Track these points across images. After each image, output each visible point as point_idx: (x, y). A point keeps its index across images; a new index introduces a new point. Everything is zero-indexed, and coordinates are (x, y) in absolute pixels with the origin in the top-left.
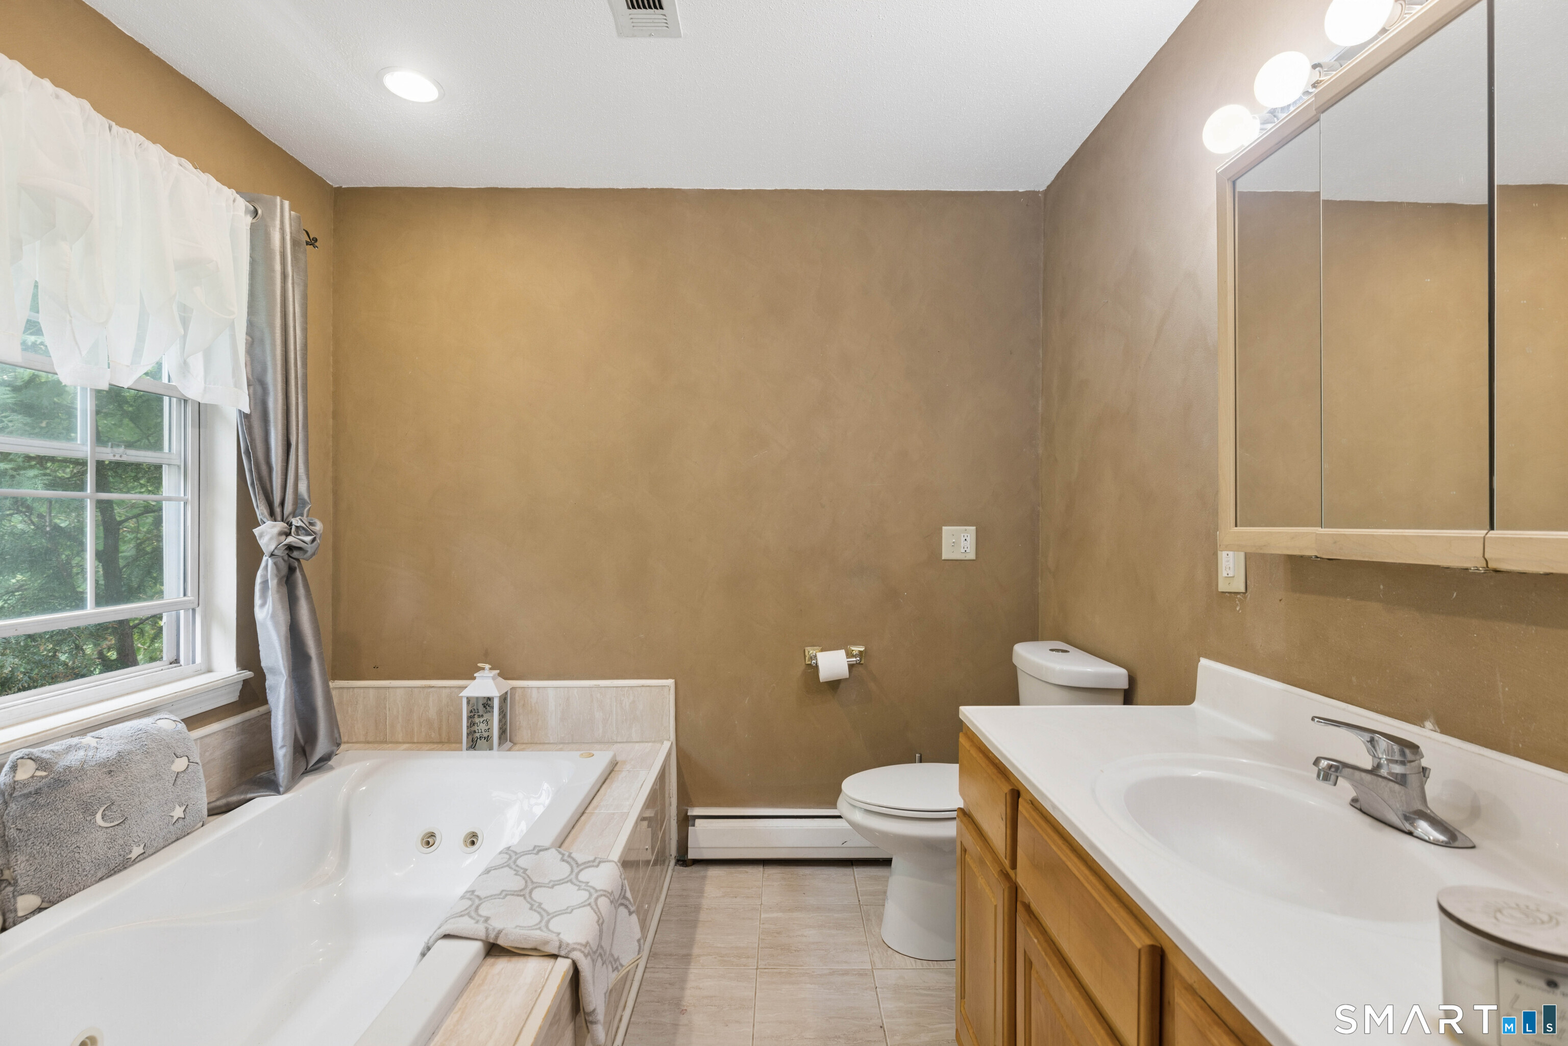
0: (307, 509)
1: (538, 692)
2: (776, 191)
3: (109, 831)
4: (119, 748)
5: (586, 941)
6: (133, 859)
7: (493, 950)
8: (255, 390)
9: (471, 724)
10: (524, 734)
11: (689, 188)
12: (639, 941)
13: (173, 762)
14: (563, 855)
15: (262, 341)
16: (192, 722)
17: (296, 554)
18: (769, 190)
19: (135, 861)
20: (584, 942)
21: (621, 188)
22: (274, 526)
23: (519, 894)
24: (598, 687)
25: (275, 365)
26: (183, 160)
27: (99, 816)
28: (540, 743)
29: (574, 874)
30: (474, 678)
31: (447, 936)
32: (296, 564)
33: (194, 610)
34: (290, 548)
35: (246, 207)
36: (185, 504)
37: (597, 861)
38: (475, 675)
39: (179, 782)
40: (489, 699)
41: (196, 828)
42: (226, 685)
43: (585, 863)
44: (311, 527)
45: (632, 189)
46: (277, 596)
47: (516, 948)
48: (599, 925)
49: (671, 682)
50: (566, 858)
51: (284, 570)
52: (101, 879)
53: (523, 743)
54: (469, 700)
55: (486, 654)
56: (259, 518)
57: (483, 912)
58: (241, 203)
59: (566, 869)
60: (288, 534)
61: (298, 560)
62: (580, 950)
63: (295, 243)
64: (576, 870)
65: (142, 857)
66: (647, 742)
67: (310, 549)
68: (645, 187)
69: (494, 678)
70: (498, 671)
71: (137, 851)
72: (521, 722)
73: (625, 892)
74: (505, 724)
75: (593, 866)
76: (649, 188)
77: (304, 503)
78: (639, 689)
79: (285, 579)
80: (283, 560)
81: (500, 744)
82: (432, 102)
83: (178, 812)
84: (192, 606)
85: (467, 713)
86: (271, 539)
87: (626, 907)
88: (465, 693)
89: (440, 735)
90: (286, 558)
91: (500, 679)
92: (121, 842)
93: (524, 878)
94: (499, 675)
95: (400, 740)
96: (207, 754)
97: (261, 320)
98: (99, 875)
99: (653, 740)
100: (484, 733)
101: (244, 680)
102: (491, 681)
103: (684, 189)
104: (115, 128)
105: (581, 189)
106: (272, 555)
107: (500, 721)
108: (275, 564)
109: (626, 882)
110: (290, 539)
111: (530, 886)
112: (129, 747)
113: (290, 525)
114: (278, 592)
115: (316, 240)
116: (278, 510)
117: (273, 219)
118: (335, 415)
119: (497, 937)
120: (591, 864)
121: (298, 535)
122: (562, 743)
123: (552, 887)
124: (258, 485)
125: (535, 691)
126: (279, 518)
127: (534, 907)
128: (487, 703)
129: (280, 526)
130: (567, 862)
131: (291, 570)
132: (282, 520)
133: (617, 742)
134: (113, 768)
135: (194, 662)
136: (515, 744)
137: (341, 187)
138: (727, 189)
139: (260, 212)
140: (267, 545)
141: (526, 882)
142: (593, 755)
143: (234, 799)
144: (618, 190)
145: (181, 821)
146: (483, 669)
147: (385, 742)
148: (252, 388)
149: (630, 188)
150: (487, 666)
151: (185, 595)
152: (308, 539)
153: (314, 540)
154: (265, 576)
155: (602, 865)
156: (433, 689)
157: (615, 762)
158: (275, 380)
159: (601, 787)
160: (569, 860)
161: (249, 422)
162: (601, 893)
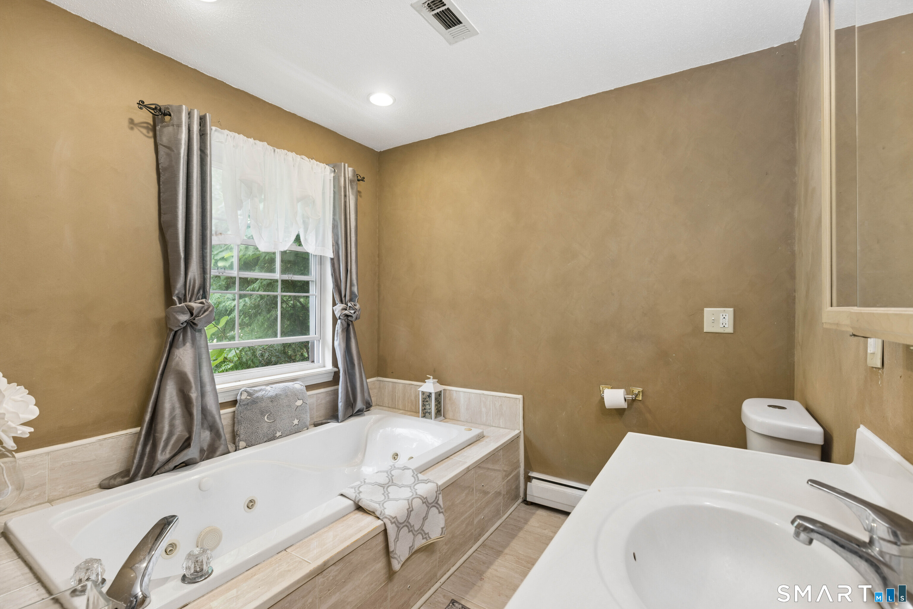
0: (357, 298)
1: (456, 393)
2: (582, 98)
3: (269, 423)
4: (277, 392)
5: (395, 516)
6: (277, 437)
7: (359, 508)
8: (335, 248)
9: (424, 405)
10: (450, 414)
11: (531, 111)
12: (442, 528)
13: (296, 401)
14: (414, 473)
15: (337, 226)
16: (309, 388)
17: (349, 318)
18: (578, 99)
19: (278, 438)
20: (393, 516)
21: (496, 120)
22: (340, 306)
23: (382, 486)
24: (483, 394)
25: (342, 236)
26: (303, 157)
27: (266, 417)
28: (457, 420)
29: (414, 484)
30: (425, 382)
31: (342, 495)
32: (350, 323)
33: (319, 341)
34: (347, 316)
35: (331, 170)
36: (316, 297)
37: (428, 481)
38: (426, 381)
39: (298, 409)
40: (430, 393)
41: (304, 430)
42: (327, 373)
43: (422, 480)
44: (355, 307)
45: (501, 119)
46: (341, 336)
47: (367, 510)
48: (408, 511)
49: (520, 397)
50: (414, 475)
51: (345, 325)
52: (266, 442)
53: (450, 419)
54: (423, 393)
55: (434, 371)
56: (336, 302)
57: (361, 489)
58: (328, 168)
59: (413, 480)
60: (346, 310)
61: (351, 321)
62: (389, 519)
63: (351, 181)
64: (416, 482)
65: (281, 437)
66: (508, 429)
67: (354, 316)
68: (508, 116)
69: (434, 383)
70: (437, 380)
71: (278, 434)
72: (448, 407)
73: (438, 500)
74: (440, 407)
75: (425, 483)
76: (510, 116)
77: (356, 296)
78: (503, 398)
79: (346, 329)
80: (345, 321)
81: (436, 417)
82: (391, 105)
83: (296, 422)
84: (318, 339)
85: (422, 399)
86: (339, 311)
87: (438, 508)
88: (421, 389)
89: (416, 408)
90: (346, 320)
91: (438, 384)
92: (273, 429)
93: (389, 479)
94: (438, 382)
95: (401, 409)
96: (319, 401)
97: (337, 217)
98: (265, 440)
99: (511, 428)
100: (428, 410)
101: (334, 372)
102: (432, 384)
103: (529, 112)
104: (277, 150)
105: (477, 126)
106: (340, 318)
107: (436, 405)
108: (341, 322)
109: (440, 496)
110: (346, 312)
111: (390, 484)
112: (280, 393)
113: (347, 305)
114: (342, 334)
115: (364, 178)
116: (343, 299)
117: (341, 173)
118: (379, 256)
119: (358, 501)
120: (424, 481)
121: (350, 310)
122: (467, 422)
123: (400, 487)
124: (336, 288)
125: (454, 393)
126: (344, 303)
127: (385, 494)
128: (430, 395)
129: (343, 306)
130: (414, 478)
131: (348, 325)
132: (345, 304)
133: (493, 426)
134: (273, 400)
135: (319, 363)
136: (446, 418)
137: (381, 151)
138: (553, 105)
139: (336, 171)
140: (337, 314)
141: (389, 481)
142: (471, 430)
143: (324, 421)
144: (494, 121)
145: (296, 426)
146: (429, 378)
147: (395, 408)
148: (334, 247)
149: (500, 119)
150: (431, 377)
151: (315, 334)
152: (352, 312)
153: (355, 313)
154: (338, 328)
155: (429, 483)
156: (413, 386)
157: (482, 436)
158: (342, 243)
159: (466, 447)
160: (415, 476)
161: (334, 261)
162: (419, 496)
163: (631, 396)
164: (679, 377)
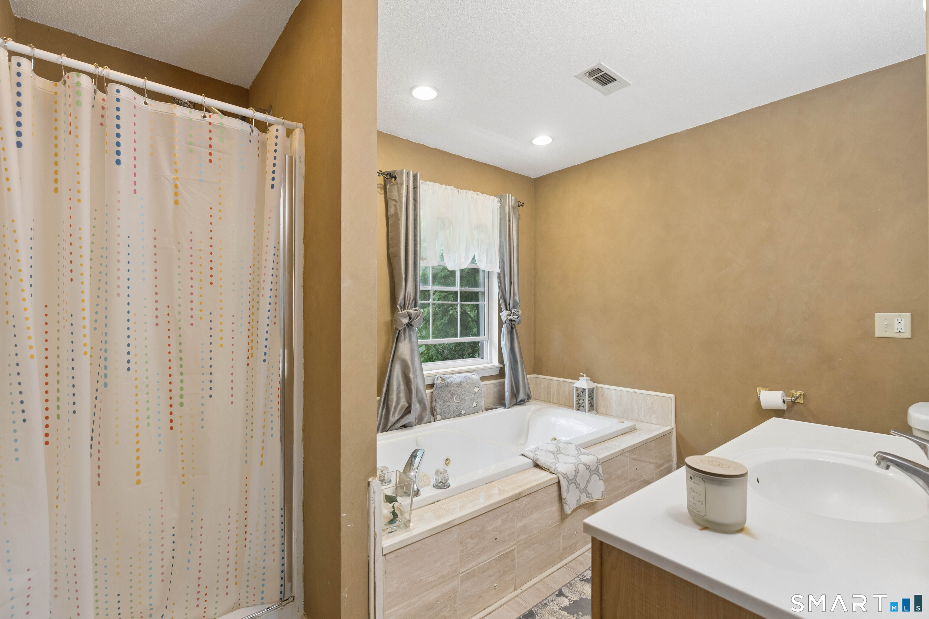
0: (519, 306)
1: (608, 391)
2: (734, 115)
3: (456, 403)
4: (461, 380)
5: (566, 473)
6: (462, 414)
7: (537, 466)
8: (501, 264)
9: (578, 399)
10: (602, 409)
11: (681, 131)
12: (603, 492)
13: (474, 388)
14: (577, 447)
15: (503, 246)
16: (483, 379)
17: (513, 323)
18: (730, 116)
19: (463, 415)
20: (565, 473)
21: (645, 142)
22: (506, 312)
23: (553, 453)
24: (635, 392)
25: (507, 254)
26: (478, 193)
27: (454, 398)
28: (609, 415)
29: (578, 455)
30: (579, 380)
31: (523, 455)
32: (514, 326)
33: (487, 341)
34: (511, 320)
35: (498, 200)
36: (485, 305)
37: (589, 454)
38: (579, 378)
39: (476, 395)
40: (584, 389)
41: (480, 411)
42: (495, 368)
43: (584, 453)
44: (518, 313)
46: (507, 338)
47: (543, 467)
48: (575, 472)
49: (672, 396)
50: (577, 449)
51: (510, 328)
52: (454, 417)
53: (602, 414)
54: (577, 389)
55: (587, 370)
56: (502, 309)
57: (536, 453)
58: (496, 199)
59: (576, 452)
60: (510, 315)
61: (514, 325)
62: (561, 474)
63: (514, 208)
64: (579, 454)
65: (465, 415)
66: (659, 425)
67: (517, 320)
68: (657, 138)
69: (587, 380)
70: (590, 378)
71: (463, 412)
72: (600, 402)
73: (598, 469)
74: (593, 402)
75: (587, 455)
76: (660, 138)
77: (518, 304)
78: (655, 397)
79: (510, 332)
80: (509, 324)
81: (589, 411)
83: (475, 404)
84: (486, 340)
85: (576, 394)
86: (505, 317)
87: (598, 476)
88: (575, 385)
89: (570, 403)
90: (510, 324)
91: (591, 382)
92: (459, 407)
93: (557, 449)
94: (590, 380)
95: (556, 402)
96: (489, 390)
97: (503, 239)
98: (454, 416)
99: (663, 425)
100: (582, 404)
101: (500, 367)
102: (585, 381)
103: (678, 133)
104: (461, 191)
105: (627, 149)
106: (505, 323)
107: (589, 400)
108: (507, 326)
109: (600, 466)
110: (511, 317)
111: (558, 452)
112: (463, 380)
113: (511, 312)
114: (507, 336)
115: (523, 203)
116: (508, 306)
117: (506, 202)
118: (535, 268)
119: (536, 460)
120: (586, 454)
121: (513, 316)
122: (618, 417)
123: (567, 456)
124: (502, 297)
125: (607, 390)
126: (509, 310)
127: (555, 458)
128: (583, 391)
129: (508, 312)
130: (577, 450)
131: (512, 328)
132: (510, 311)
133: (644, 422)
134: (459, 385)
135: (487, 359)
136: (598, 413)
137: (536, 178)
138: (703, 124)
139: (502, 201)
140: (504, 319)
141: (557, 451)
142: (624, 422)
143: (494, 407)
144: (644, 144)
145: (475, 407)
146: (583, 376)
147: (550, 402)
148: (500, 263)
149: (650, 141)
150: (585, 375)
151: (484, 336)
152: (516, 317)
153: (518, 318)
154: (504, 330)
155: (590, 456)
156: (567, 383)
157: (635, 429)
158: (507, 260)
159: (620, 435)
160: (578, 450)
161: (500, 275)
162: (583, 463)
163: (790, 398)
164: (846, 382)
